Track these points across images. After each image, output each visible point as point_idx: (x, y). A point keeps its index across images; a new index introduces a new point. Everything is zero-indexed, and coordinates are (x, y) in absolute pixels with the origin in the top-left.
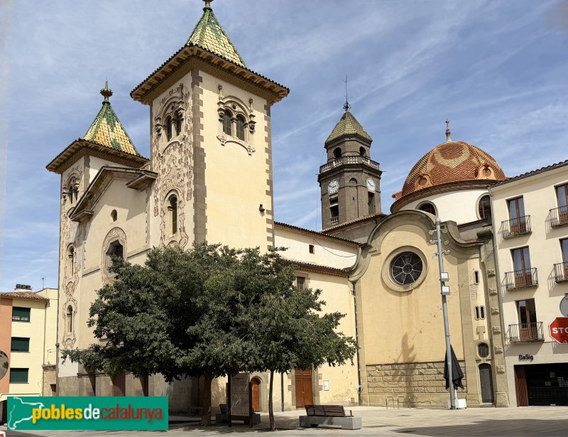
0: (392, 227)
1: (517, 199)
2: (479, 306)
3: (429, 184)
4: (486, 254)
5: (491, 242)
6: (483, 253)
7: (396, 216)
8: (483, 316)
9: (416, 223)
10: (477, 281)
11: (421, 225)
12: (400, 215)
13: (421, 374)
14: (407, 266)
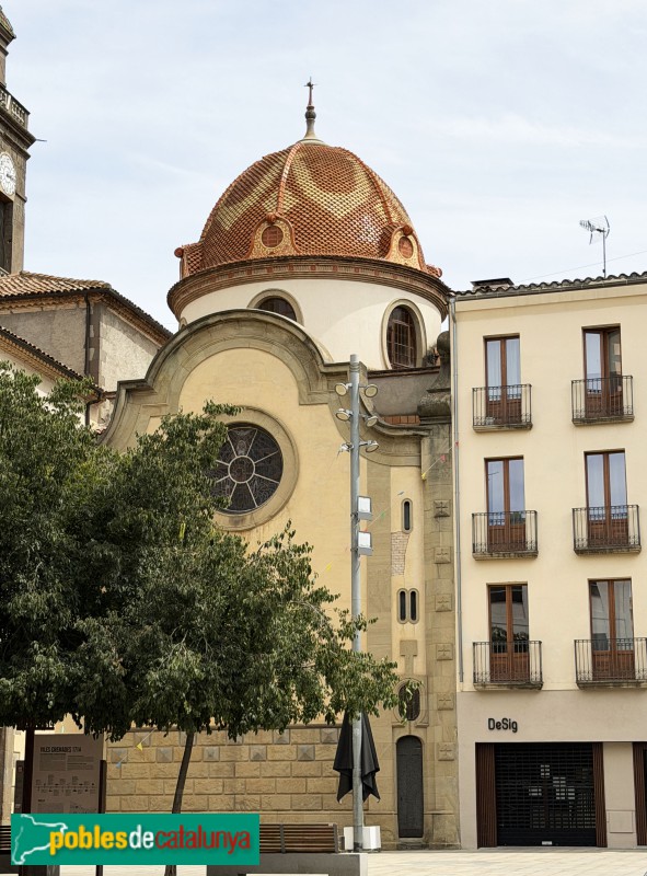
0: (213, 349)
1: (503, 339)
2: (408, 588)
3: (286, 247)
4: (433, 461)
5: (443, 432)
6: (426, 458)
7: (227, 321)
8: (414, 616)
9: (275, 349)
10: (407, 526)
11: (289, 357)
12: (238, 320)
13: (257, 758)
14: (240, 462)
